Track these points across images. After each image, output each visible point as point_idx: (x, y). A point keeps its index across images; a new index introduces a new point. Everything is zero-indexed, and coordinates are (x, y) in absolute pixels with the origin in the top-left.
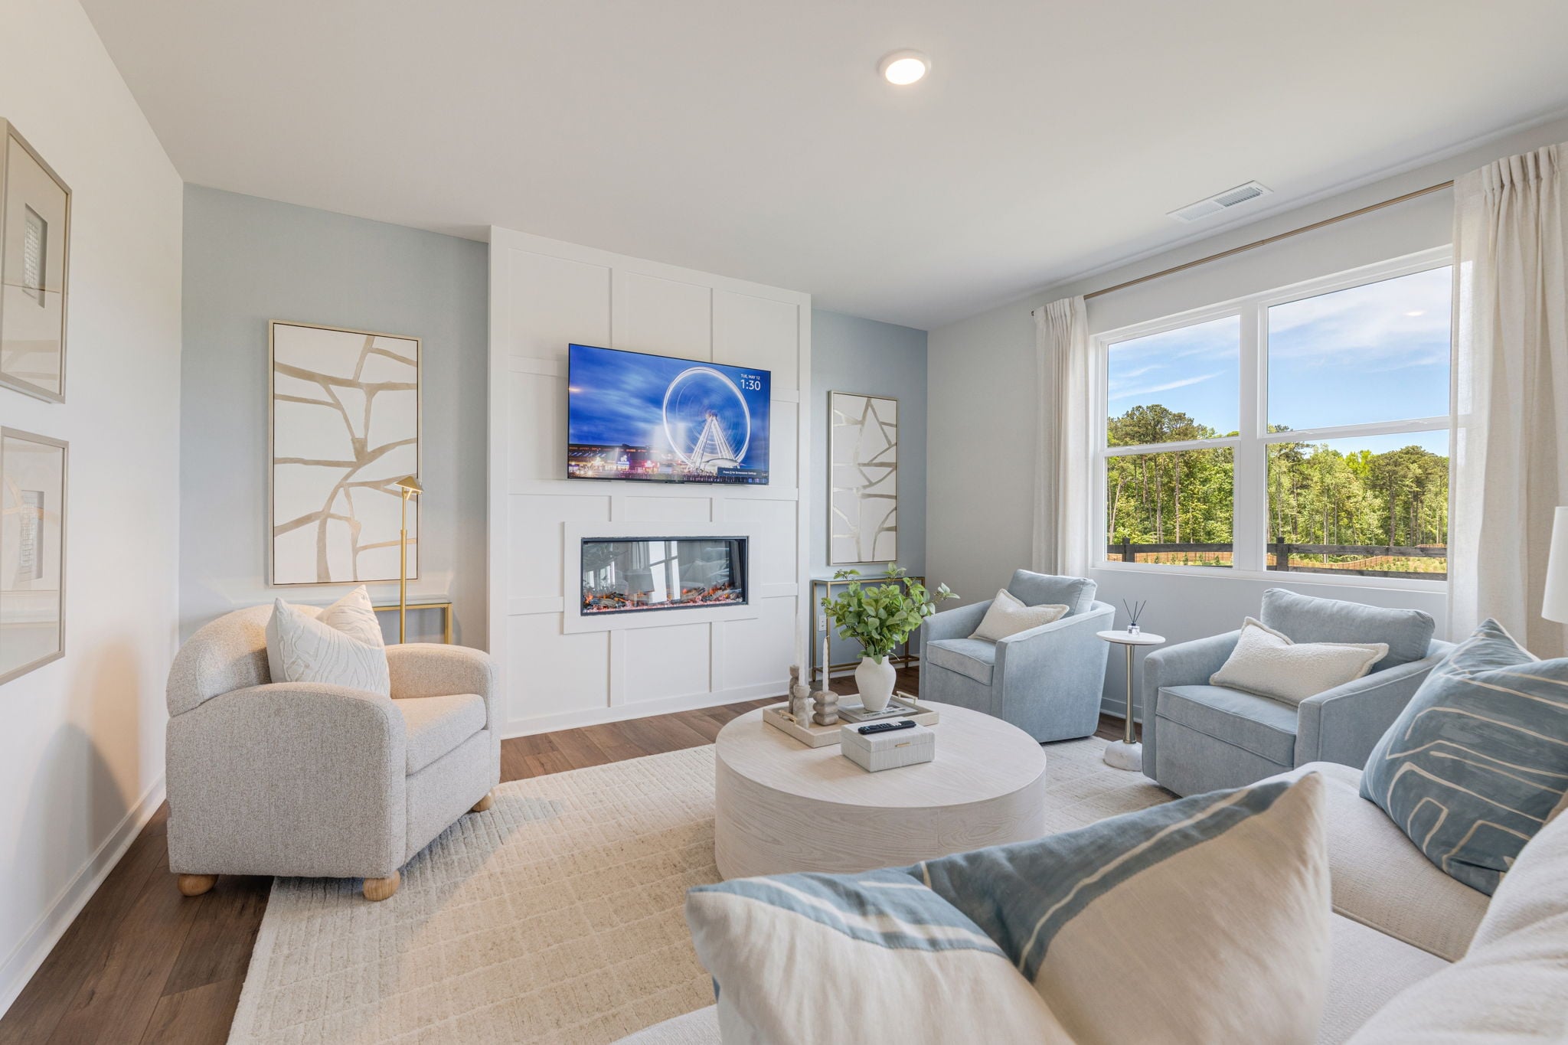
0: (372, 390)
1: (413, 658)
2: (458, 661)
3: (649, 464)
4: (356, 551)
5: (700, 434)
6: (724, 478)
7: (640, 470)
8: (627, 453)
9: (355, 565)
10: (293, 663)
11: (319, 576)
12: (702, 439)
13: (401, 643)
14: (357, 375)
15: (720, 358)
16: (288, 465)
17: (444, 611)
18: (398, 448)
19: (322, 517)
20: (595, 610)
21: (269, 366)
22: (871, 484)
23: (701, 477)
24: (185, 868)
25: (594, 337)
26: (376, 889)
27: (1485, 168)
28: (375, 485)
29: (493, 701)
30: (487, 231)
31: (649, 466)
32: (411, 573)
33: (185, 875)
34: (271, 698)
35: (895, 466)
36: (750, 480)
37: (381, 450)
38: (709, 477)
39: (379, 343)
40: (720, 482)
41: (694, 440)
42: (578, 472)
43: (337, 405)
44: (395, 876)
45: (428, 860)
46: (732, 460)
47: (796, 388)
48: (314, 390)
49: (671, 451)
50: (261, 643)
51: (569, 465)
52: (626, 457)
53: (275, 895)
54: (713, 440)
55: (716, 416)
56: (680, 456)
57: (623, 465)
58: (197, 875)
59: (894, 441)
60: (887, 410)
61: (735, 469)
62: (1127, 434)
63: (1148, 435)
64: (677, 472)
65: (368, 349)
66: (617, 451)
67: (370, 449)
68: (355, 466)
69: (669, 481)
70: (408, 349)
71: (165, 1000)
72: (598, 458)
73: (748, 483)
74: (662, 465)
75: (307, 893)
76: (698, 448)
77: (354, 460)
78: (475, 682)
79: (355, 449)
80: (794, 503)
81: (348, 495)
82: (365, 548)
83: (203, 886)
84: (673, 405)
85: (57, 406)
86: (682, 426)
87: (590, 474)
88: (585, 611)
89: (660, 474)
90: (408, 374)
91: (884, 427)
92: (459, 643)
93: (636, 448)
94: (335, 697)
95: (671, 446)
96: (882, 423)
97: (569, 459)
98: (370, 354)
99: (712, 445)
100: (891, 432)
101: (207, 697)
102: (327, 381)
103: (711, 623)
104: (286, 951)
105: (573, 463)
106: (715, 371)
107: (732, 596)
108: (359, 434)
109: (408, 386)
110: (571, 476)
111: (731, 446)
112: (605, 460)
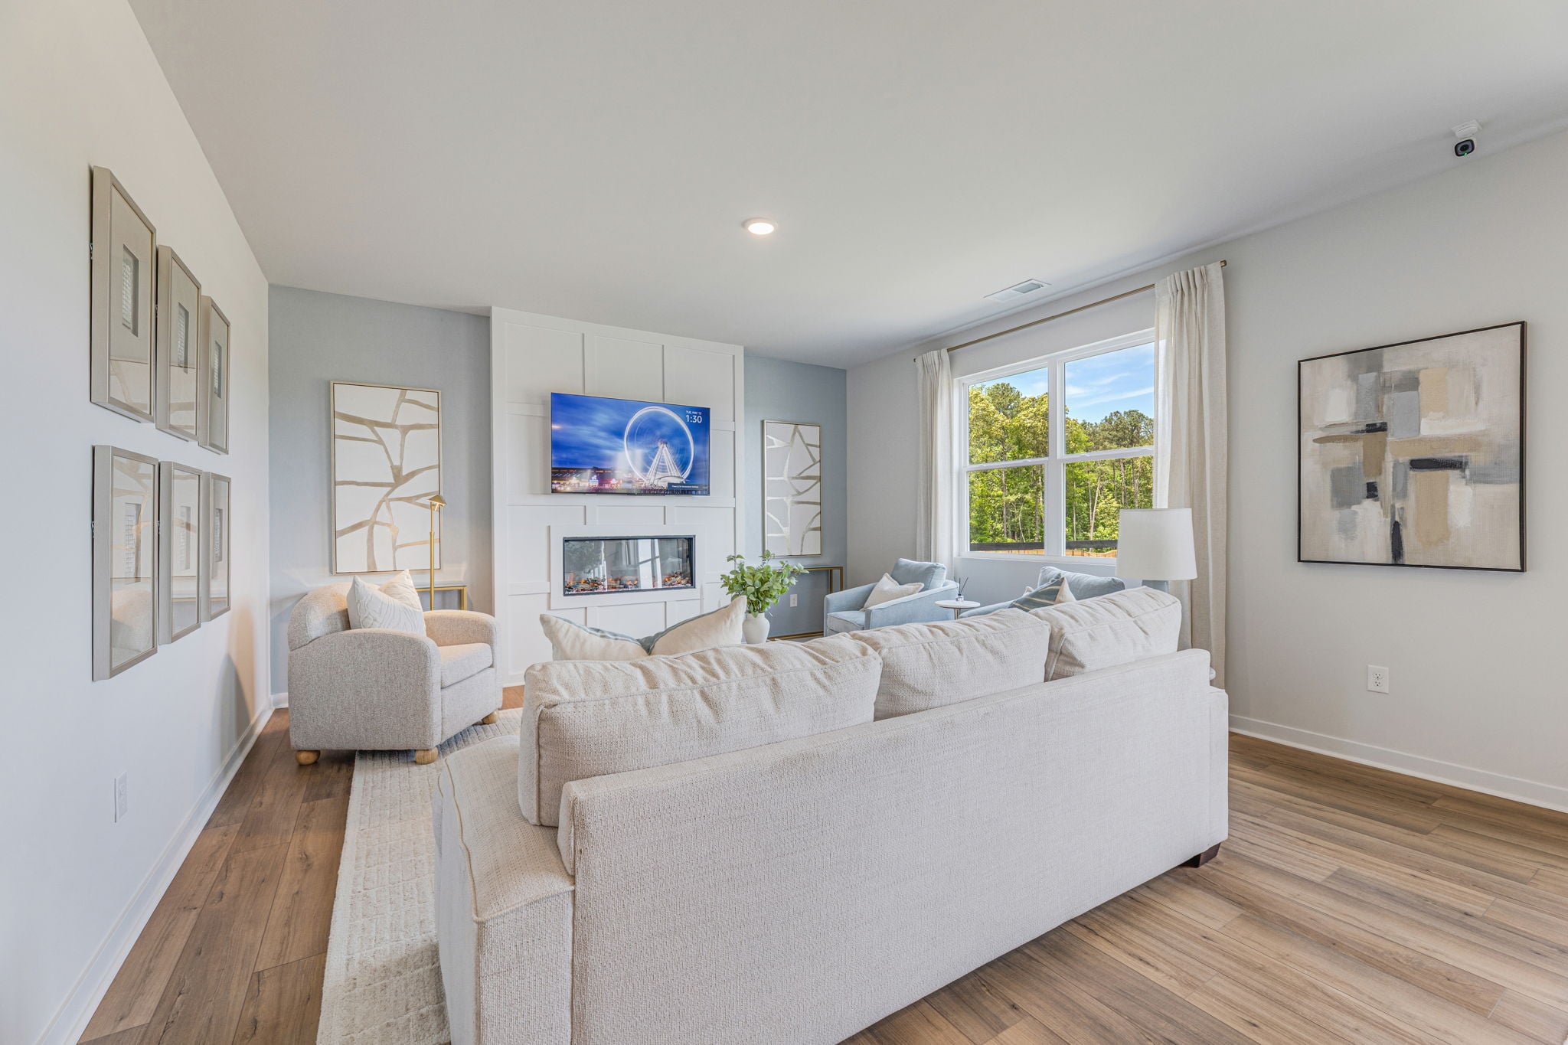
0: (405, 430)
1: (441, 619)
2: (472, 621)
3: (613, 481)
4: (395, 549)
5: (654, 458)
6: (672, 490)
7: (607, 486)
8: (597, 474)
9: (394, 558)
10: (366, 617)
11: (369, 567)
12: (655, 461)
13: (431, 609)
14: (394, 420)
15: (670, 399)
16: (345, 486)
17: (460, 592)
18: (425, 472)
19: (371, 524)
20: (574, 592)
21: (330, 414)
22: (799, 493)
23: (655, 490)
24: (302, 745)
25: (571, 387)
26: (424, 757)
27: (1168, 278)
28: (409, 500)
29: (497, 648)
30: (489, 309)
31: (614, 483)
32: (437, 566)
33: (300, 751)
34: (355, 637)
35: (820, 479)
36: (694, 492)
37: (413, 474)
38: (661, 490)
39: (410, 395)
40: (669, 494)
41: (649, 462)
42: (559, 489)
43: (380, 442)
44: (435, 751)
45: (455, 746)
46: (679, 477)
47: (732, 420)
48: (364, 431)
49: (631, 471)
50: (344, 606)
51: (552, 483)
52: (595, 476)
53: (358, 763)
54: (664, 462)
55: (666, 443)
56: (638, 474)
57: (594, 482)
58: (308, 751)
59: (818, 459)
60: (812, 434)
61: (682, 484)
62: (1106, 438)
63: (1125, 439)
64: (635, 487)
65: (403, 399)
66: (589, 472)
67: (405, 472)
68: (393, 487)
69: (630, 494)
70: (430, 398)
71: (305, 805)
72: (574, 478)
73: (692, 494)
74: (624, 482)
75: (378, 762)
76: (652, 469)
77: (393, 481)
78: (485, 635)
79: (394, 473)
80: (733, 509)
81: (388, 507)
82: (401, 546)
83: (311, 758)
84: (631, 436)
85: (223, 456)
86: (639, 452)
87: (568, 489)
88: (567, 593)
89: (623, 489)
90: (431, 417)
91: (809, 447)
92: (471, 609)
93: (604, 470)
94: (396, 636)
95: (630, 467)
96: (808, 445)
97: (553, 478)
98: (403, 403)
99: (664, 466)
100: (816, 452)
101: (313, 638)
102: (373, 424)
103: (666, 602)
104: (371, 784)
105: (555, 482)
106: (665, 409)
107: (683, 582)
108: (397, 463)
109: (431, 426)
110: (554, 491)
111: (678, 466)
112: (580, 479)
